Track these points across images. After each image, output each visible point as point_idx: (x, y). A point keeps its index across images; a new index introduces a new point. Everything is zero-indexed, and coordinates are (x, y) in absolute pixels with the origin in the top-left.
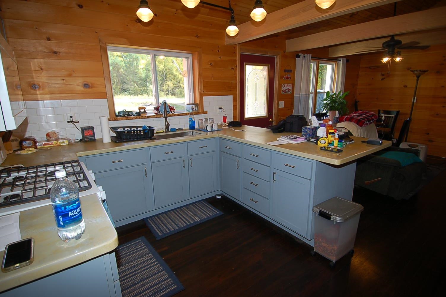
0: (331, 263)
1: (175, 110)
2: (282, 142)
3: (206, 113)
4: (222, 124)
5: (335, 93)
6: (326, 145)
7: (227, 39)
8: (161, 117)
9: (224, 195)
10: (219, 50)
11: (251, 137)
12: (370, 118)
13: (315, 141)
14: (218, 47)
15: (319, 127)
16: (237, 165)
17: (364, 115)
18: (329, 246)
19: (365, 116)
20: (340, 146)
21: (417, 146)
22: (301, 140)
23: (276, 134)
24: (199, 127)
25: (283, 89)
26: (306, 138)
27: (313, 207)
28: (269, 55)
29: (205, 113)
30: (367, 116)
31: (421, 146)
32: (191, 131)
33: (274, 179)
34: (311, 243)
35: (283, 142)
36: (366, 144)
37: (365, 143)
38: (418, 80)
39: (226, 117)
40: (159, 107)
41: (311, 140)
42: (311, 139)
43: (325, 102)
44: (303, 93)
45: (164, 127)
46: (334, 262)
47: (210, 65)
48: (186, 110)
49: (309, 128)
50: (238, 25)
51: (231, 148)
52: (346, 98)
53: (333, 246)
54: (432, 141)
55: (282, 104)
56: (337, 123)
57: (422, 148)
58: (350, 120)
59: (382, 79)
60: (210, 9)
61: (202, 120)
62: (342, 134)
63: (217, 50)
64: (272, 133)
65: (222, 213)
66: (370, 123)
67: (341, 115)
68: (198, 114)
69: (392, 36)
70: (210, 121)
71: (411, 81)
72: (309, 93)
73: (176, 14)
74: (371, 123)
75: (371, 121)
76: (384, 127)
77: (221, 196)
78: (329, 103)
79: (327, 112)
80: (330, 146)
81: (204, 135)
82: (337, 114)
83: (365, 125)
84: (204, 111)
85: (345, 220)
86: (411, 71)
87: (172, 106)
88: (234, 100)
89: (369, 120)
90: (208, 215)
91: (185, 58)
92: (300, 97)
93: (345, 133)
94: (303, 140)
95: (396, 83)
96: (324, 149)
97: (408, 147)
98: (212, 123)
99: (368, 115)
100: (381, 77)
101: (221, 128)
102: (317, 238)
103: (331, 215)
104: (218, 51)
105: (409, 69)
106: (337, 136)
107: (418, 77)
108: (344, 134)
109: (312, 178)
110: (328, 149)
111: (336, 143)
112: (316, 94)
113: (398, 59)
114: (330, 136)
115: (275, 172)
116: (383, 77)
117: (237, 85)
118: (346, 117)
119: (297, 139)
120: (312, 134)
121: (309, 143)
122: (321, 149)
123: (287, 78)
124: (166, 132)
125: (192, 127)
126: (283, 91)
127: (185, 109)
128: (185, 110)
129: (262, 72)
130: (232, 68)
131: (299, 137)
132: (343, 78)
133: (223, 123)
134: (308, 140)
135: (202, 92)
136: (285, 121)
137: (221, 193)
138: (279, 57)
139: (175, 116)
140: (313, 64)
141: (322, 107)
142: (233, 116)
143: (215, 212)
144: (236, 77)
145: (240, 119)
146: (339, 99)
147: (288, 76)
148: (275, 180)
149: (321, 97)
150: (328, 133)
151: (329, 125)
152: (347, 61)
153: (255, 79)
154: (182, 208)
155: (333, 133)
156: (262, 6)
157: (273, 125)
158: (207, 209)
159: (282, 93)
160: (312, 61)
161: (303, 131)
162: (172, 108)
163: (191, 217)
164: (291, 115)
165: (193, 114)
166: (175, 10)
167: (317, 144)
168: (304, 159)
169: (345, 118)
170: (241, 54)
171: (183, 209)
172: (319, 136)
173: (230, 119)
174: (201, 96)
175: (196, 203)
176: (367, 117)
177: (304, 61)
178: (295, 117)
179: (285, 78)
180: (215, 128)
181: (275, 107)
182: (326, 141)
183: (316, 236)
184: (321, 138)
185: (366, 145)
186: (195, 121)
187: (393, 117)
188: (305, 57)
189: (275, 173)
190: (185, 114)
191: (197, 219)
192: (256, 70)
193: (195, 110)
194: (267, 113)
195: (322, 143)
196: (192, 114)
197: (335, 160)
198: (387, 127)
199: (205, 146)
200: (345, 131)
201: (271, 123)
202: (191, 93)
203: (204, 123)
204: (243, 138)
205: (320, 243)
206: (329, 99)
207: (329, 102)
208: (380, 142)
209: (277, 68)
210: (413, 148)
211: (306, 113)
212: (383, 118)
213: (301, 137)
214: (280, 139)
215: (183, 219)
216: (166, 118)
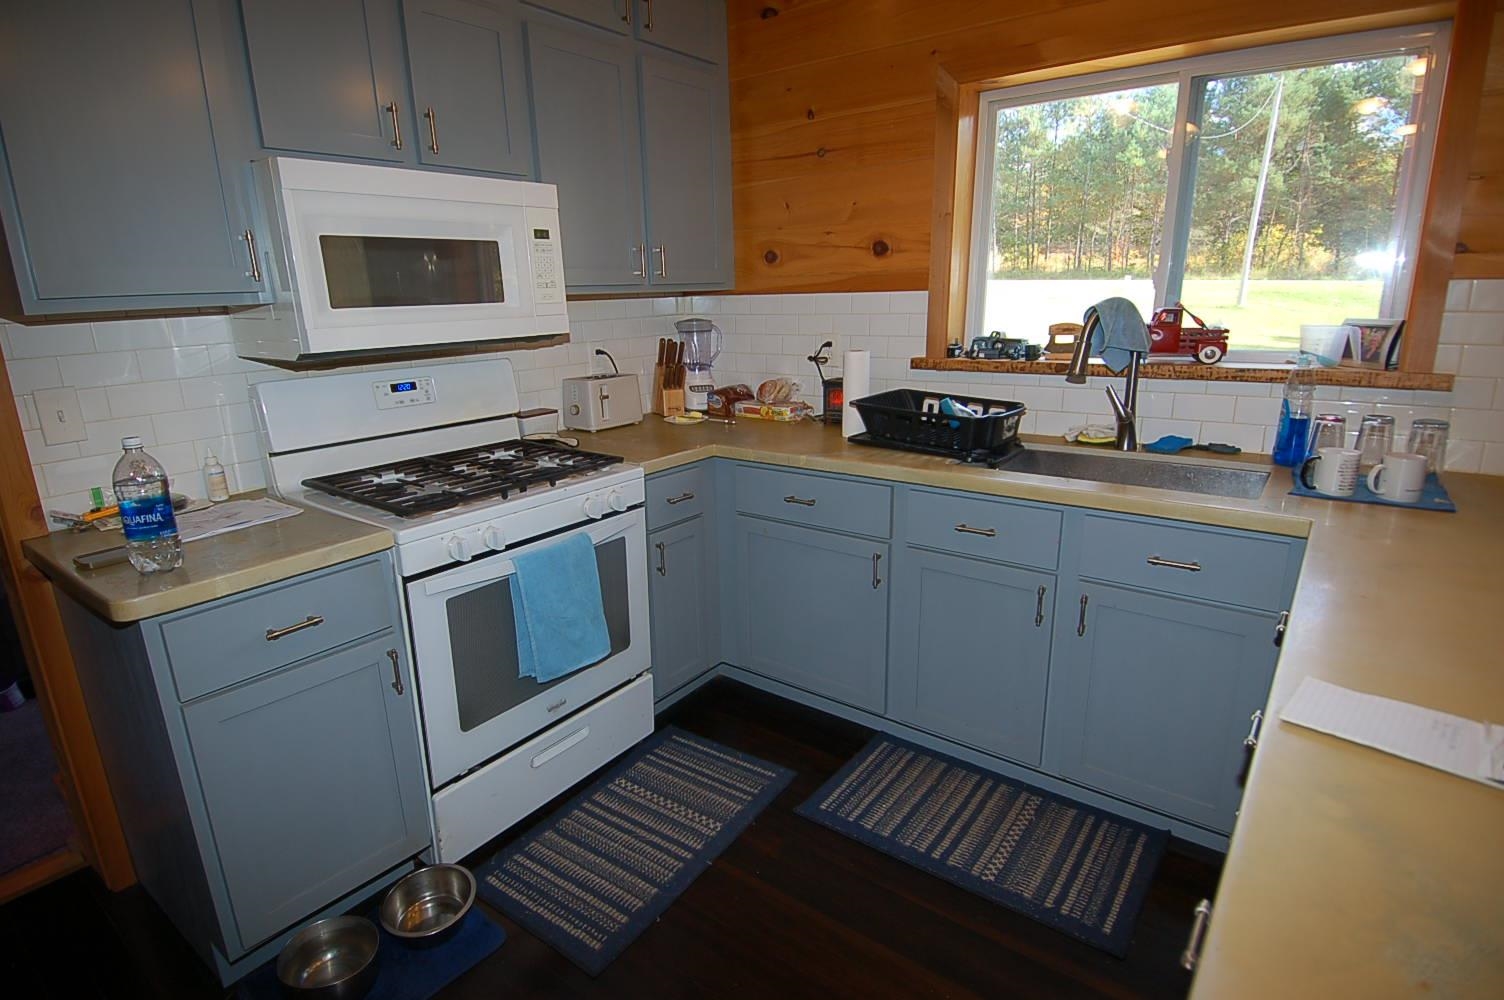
1: (1224, 346)
3: (1446, 383)
29: (1438, 384)
32: (1269, 467)
61: (1343, 422)
84: (1435, 372)
124: (1117, 445)
135: (1447, 254)
154: (1024, 796)
165: (1335, 378)
190: (1268, 376)
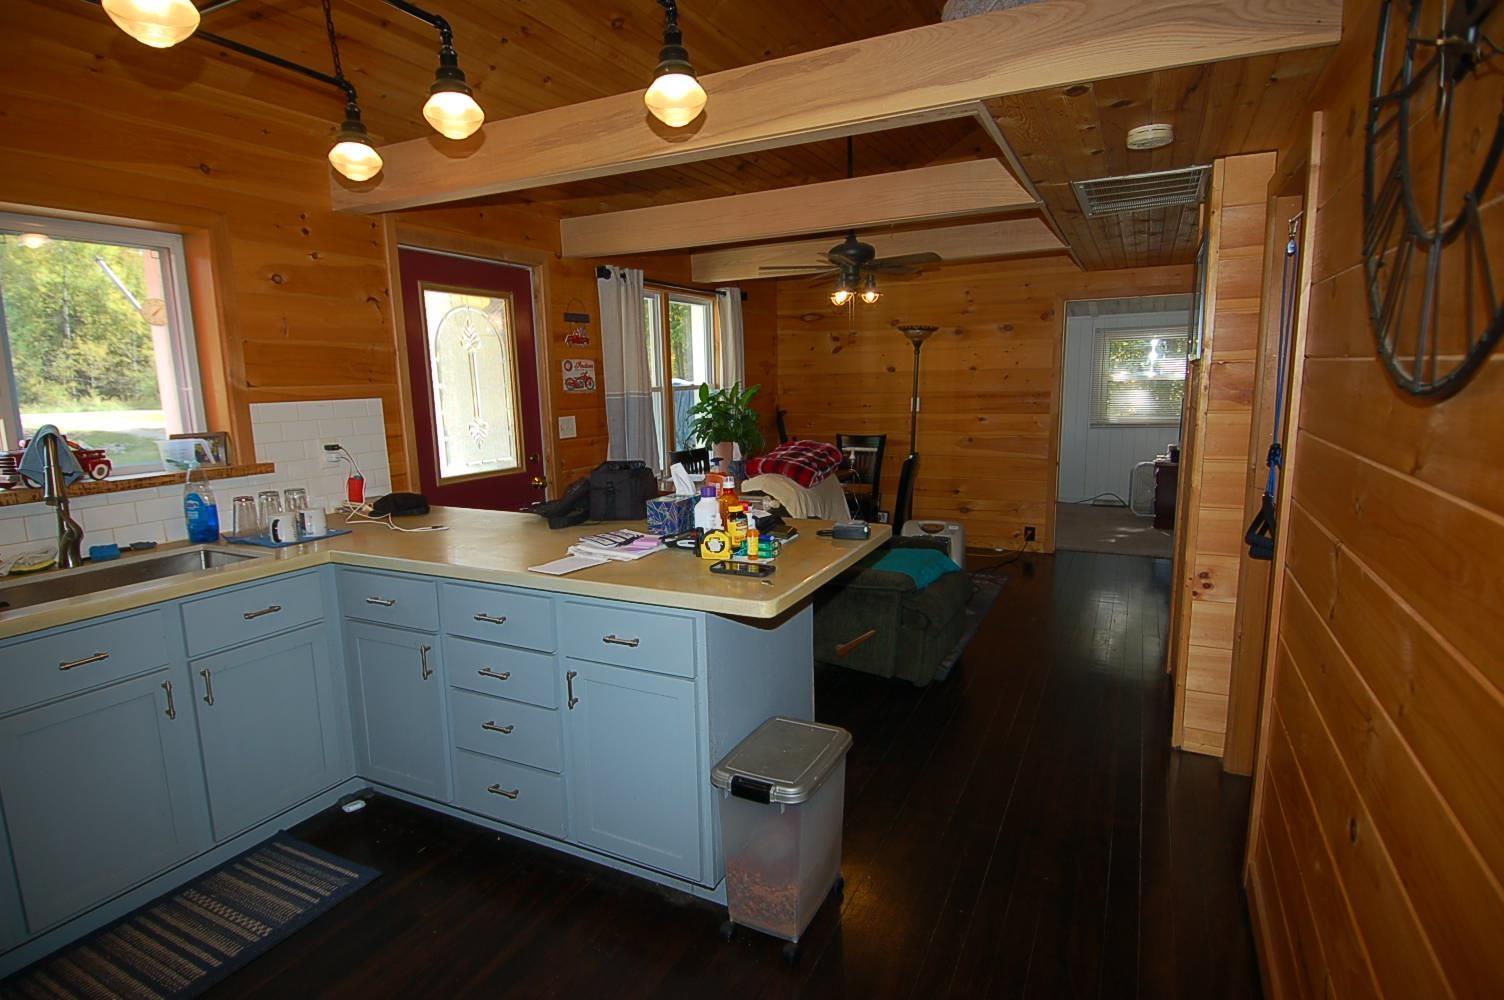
0: (786, 948)
1: (108, 463)
2: (586, 560)
3: (269, 468)
4: (347, 510)
5: (721, 388)
6: (725, 555)
7: (337, 191)
8: (34, 499)
9: (377, 793)
10: (309, 229)
11: (471, 549)
12: (824, 460)
13: (693, 546)
14: (303, 217)
15: (697, 499)
16: (424, 663)
17: (808, 451)
18: (773, 892)
19: (810, 454)
20: (764, 554)
21: (940, 528)
22: (649, 545)
23: (561, 530)
24: (237, 530)
25: (567, 375)
26: (663, 539)
27: (713, 771)
28: (507, 260)
29: (263, 468)
30: (816, 454)
31: (950, 528)
32: (201, 547)
33: (574, 697)
34: (720, 897)
35: (590, 557)
36: (831, 538)
37: (826, 538)
38: (917, 352)
39: (362, 479)
40: (19, 457)
41: (678, 543)
42: (679, 540)
43: (699, 416)
44: (633, 390)
45: (55, 544)
46: (795, 942)
47: (272, 283)
48: (169, 461)
49: (668, 505)
50: (381, 145)
51: (393, 602)
52: (753, 401)
53: (787, 889)
54: (968, 510)
55: (568, 427)
56: (743, 480)
57: (952, 532)
58: (774, 468)
59: (836, 351)
60: (257, 70)
61: (252, 500)
62: (765, 514)
63: (299, 229)
64: (548, 526)
65: (373, 873)
66: (826, 476)
67: (747, 454)
68: (229, 476)
69: (851, 233)
70: (287, 501)
71: (902, 354)
72: (651, 390)
73: (94, 70)
74: (829, 474)
75: (829, 469)
76: (857, 481)
77: (366, 801)
78: (710, 420)
79: (709, 447)
80: (737, 558)
81: (262, 563)
82: (737, 455)
83: (815, 481)
84: (258, 462)
85: (811, 792)
86: (900, 328)
87: (91, 449)
88: (390, 414)
89: (822, 467)
90: (307, 897)
91: (153, 248)
92: (624, 401)
93: (772, 510)
94: (655, 544)
95: (868, 359)
96: (721, 569)
97: (922, 534)
98: (300, 508)
99: (818, 451)
100: (832, 345)
101: (339, 526)
102: (735, 872)
103: (769, 786)
104: (306, 232)
105: (894, 323)
106: (751, 523)
107: (917, 345)
108: (769, 514)
109: (699, 673)
110: (731, 567)
111: (753, 546)
112: (670, 390)
113: (870, 297)
114: (732, 525)
115: (572, 671)
116: (838, 344)
117: (395, 360)
118: (764, 460)
119: (635, 543)
120: (680, 521)
121: (673, 552)
122: (712, 569)
123: (576, 340)
124: (63, 565)
125: (205, 531)
126: (570, 384)
127: (164, 457)
128: (166, 463)
129: (486, 316)
130: (370, 299)
131: (640, 534)
132: (738, 345)
133: (349, 504)
134: (668, 544)
135: (244, 388)
136: (588, 483)
137: (363, 785)
138: (542, 273)
139: (109, 490)
140: (650, 300)
141: (694, 432)
142: (392, 476)
143: (339, 875)
144: (389, 332)
145: (419, 484)
146: (736, 406)
147: (578, 333)
148: (576, 700)
149: (683, 399)
150: (727, 516)
151: (725, 490)
152: (744, 296)
153: (466, 338)
154: (178, 899)
155: (741, 515)
156: (466, 88)
157: (547, 500)
158: (304, 872)
159: (565, 388)
160: (647, 291)
161: (651, 515)
162: (91, 460)
163: (227, 930)
164: (603, 464)
165: (205, 475)
166: (88, 56)
167: (699, 555)
168: (665, 612)
169: (760, 464)
170: (400, 250)
171: (186, 898)
172: (701, 529)
173: (378, 486)
174: (240, 402)
175: (249, 860)
176: (816, 458)
177: (623, 289)
178: (618, 467)
179: (568, 340)
180: (315, 527)
181: (546, 435)
182: (723, 543)
183: (731, 866)
184: (708, 533)
185: (833, 545)
186: (214, 506)
187: (872, 453)
188: (623, 276)
189: (575, 674)
190: (160, 481)
191: (256, 931)
192: (465, 309)
193: (213, 461)
194: (519, 457)
195: (714, 550)
196: (197, 476)
197: (760, 602)
198: (864, 481)
199: (272, 609)
200: (772, 504)
201: (538, 492)
202: (190, 389)
203: (261, 510)
204: (440, 559)
205: (746, 888)
206: (709, 408)
207: (710, 416)
208: (866, 530)
209: (540, 307)
210: (934, 535)
211: (648, 451)
212: (852, 457)
213: (646, 536)
214: (579, 547)
215: (189, 948)
216: (61, 501)
